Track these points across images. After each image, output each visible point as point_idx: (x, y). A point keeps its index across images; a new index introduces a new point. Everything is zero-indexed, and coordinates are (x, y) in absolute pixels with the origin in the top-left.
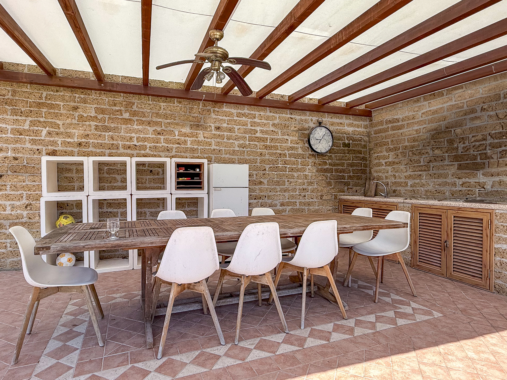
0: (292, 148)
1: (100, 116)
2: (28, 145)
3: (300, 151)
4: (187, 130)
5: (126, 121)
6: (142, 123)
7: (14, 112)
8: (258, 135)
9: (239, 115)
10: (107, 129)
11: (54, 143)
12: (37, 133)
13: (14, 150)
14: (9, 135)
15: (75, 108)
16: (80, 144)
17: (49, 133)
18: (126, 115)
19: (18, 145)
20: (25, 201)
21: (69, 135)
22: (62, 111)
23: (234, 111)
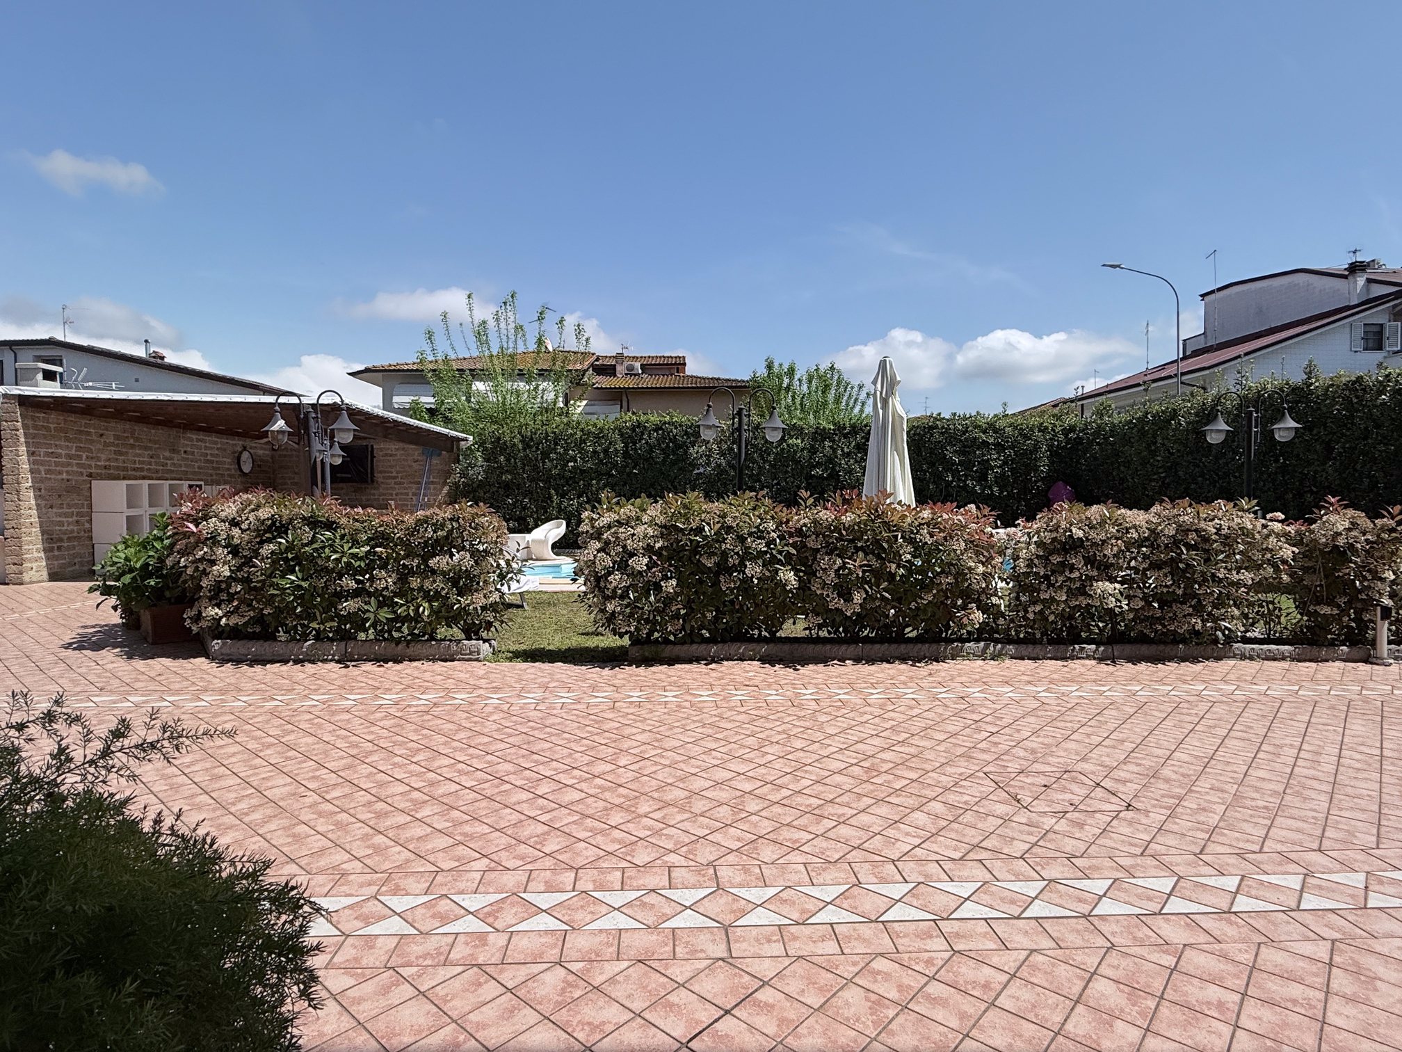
0: (229, 469)
1: (116, 442)
2: (75, 469)
3: (233, 472)
4: (167, 454)
5: (132, 446)
6: (140, 448)
7: (67, 439)
8: (209, 457)
9: (198, 440)
10: (121, 453)
11: (90, 466)
12: (80, 457)
13: (67, 472)
14: (64, 460)
15: (102, 435)
16: (105, 467)
17: (87, 457)
18: (132, 441)
19: (69, 469)
20: (75, 518)
21: (99, 459)
22: (94, 438)
23: (194, 437)
